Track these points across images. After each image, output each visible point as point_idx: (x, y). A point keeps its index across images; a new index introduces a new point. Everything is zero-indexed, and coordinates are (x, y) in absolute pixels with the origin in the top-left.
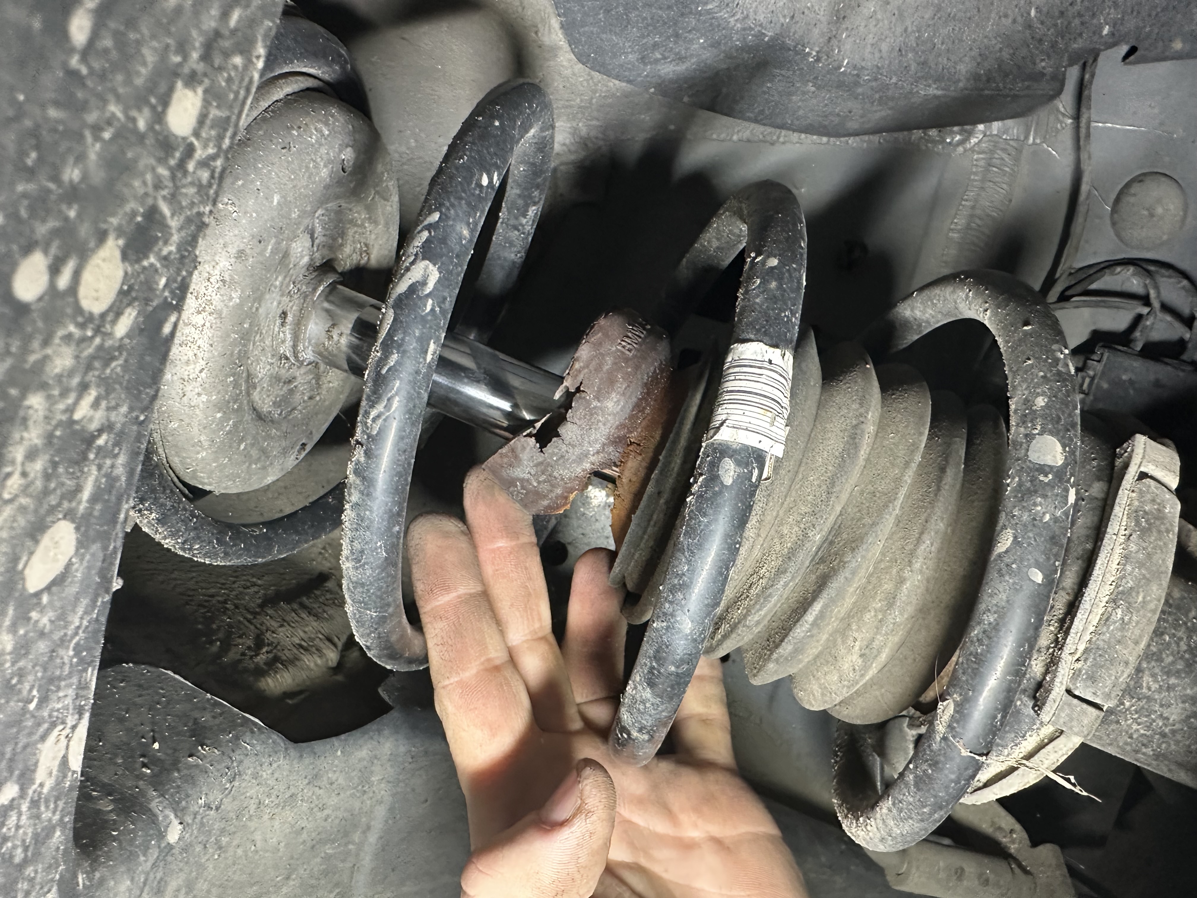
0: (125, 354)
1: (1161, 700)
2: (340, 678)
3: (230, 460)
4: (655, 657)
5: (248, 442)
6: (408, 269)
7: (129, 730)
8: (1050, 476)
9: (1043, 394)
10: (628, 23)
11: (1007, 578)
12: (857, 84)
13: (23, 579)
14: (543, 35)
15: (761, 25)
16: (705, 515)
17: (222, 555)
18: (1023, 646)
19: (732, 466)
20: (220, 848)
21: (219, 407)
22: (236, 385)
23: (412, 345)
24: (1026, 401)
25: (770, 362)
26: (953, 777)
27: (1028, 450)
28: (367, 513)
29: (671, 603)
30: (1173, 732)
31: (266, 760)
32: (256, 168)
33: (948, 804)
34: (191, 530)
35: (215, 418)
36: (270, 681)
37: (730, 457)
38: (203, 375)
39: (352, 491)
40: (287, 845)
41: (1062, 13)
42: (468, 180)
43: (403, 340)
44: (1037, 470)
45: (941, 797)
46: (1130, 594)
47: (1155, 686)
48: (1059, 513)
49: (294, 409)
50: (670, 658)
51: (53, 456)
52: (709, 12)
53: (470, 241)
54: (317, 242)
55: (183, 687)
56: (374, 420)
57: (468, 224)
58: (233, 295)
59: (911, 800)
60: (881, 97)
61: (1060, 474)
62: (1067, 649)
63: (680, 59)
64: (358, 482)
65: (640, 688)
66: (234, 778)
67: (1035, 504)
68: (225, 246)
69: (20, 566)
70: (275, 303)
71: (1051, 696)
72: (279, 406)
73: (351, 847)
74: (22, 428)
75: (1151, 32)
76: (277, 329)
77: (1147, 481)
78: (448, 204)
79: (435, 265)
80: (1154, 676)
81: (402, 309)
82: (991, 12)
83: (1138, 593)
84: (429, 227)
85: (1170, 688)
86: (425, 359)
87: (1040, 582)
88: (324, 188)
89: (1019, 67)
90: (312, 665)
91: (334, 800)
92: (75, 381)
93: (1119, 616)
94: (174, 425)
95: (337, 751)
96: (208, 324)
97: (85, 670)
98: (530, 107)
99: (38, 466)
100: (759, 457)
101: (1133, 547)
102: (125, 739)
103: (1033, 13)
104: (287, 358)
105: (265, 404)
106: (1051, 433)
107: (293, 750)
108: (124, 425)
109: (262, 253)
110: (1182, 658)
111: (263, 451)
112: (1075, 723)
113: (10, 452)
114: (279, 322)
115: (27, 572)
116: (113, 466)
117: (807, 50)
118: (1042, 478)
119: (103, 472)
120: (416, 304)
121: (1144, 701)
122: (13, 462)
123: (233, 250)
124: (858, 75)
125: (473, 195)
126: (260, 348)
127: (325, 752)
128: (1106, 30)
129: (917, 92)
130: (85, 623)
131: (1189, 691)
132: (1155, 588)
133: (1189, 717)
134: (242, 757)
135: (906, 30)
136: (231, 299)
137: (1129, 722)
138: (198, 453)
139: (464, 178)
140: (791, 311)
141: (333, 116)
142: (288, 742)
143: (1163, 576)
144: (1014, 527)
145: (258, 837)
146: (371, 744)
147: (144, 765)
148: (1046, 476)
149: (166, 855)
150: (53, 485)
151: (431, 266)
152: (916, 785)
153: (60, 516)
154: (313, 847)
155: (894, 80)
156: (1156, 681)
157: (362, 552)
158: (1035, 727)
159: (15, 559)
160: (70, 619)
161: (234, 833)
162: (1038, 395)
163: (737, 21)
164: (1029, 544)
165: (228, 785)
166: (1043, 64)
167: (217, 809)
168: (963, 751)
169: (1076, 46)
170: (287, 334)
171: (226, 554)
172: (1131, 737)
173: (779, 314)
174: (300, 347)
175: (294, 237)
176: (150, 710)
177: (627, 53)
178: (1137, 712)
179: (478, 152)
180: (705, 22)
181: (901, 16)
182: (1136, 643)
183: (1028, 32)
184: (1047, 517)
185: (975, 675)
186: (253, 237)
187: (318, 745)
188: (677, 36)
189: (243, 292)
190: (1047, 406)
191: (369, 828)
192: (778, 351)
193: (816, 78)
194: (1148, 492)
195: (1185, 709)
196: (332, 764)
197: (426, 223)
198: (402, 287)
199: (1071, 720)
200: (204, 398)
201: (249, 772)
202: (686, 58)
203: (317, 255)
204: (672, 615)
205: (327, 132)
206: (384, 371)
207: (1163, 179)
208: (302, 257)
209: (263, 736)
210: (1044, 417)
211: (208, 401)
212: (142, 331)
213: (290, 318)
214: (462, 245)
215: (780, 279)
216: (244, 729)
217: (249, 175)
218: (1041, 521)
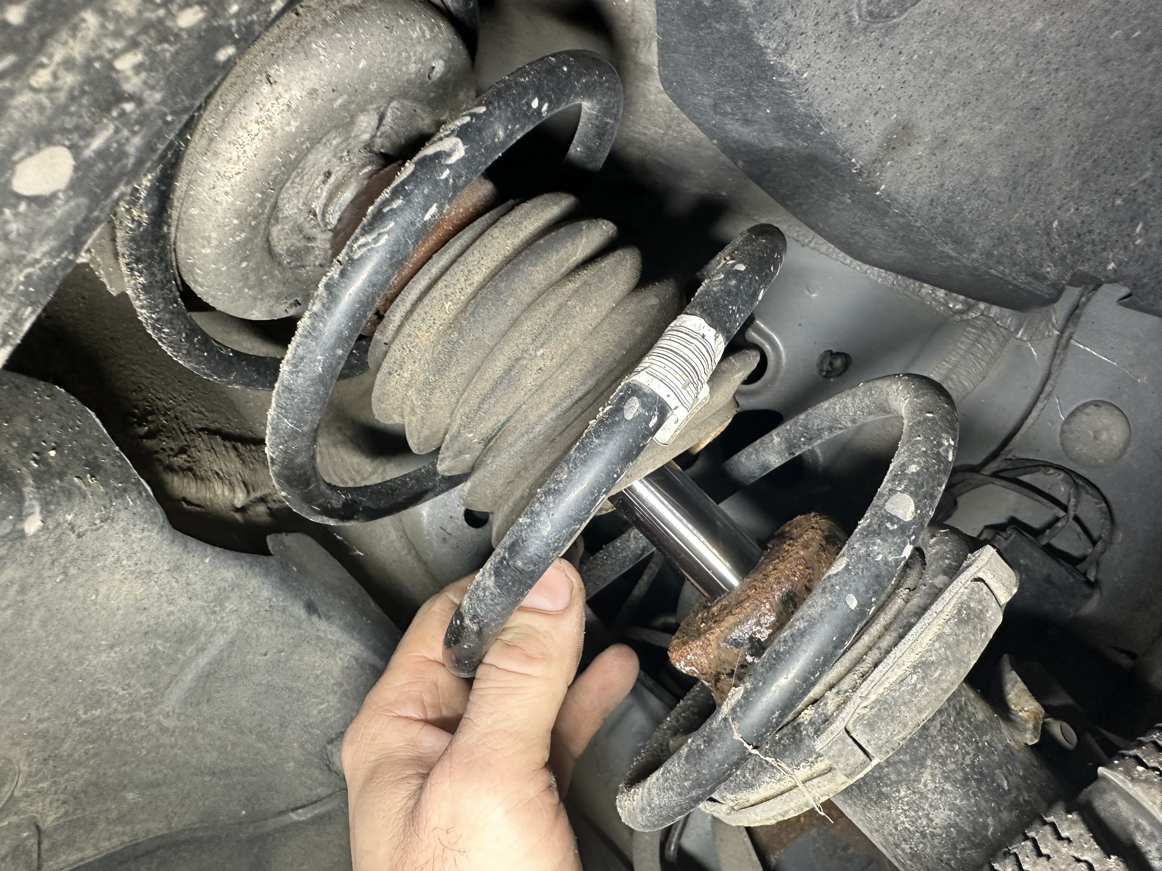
0: (179, 45)
1: (932, 801)
2: (238, 516)
3: (228, 270)
4: (509, 549)
5: (251, 264)
6: (441, 139)
7: (34, 430)
8: (896, 527)
9: (919, 463)
10: (712, 66)
11: (828, 595)
12: (886, 214)
13: (13, 173)
14: (641, 51)
15: (820, 118)
16: (598, 437)
17: (184, 352)
18: (819, 658)
19: (638, 405)
20: (65, 573)
21: (240, 214)
22: (262, 204)
23: (418, 199)
24: (903, 465)
25: (703, 336)
26: (719, 757)
27: (886, 501)
28: (321, 324)
29: (541, 503)
30: (933, 835)
31: (140, 524)
32: (357, 30)
33: (707, 785)
34: (167, 312)
35: (231, 221)
36: (176, 479)
37: (638, 397)
38: (238, 177)
39: (317, 301)
40: (125, 615)
41: (1079, 235)
42: (521, 96)
43: (412, 191)
44: (888, 518)
45: (704, 774)
46: (929, 668)
47: (931, 785)
48: (891, 558)
49: (303, 266)
50: (522, 554)
51: (84, 83)
52: (781, 85)
53: (503, 143)
54: (382, 129)
55: (98, 429)
56: (360, 247)
57: (506, 128)
58: (292, 123)
59: (678, 771)
60: (904, 236)
61: (904, 528)
62: (858, 693)
63: (746, 120)
64: (324, 295)
65: (487, 575)
66: (106, 520)
67: (874, 544)
68: (303, 78)
69: (16, 157)
70: (325, 159)
71: (831, 728)
72: (291, 256)
73: (180, 656)
74: (71, 33)
75: (1147, 284)
76: (317, 183)
77: (981, 584)
78: (496, 104)
79: (464, 144)
80: (933, 775)
81: (422, 167)
82: (1020, 206)
83: (937, 669)
84: (472, 115)
85: (943, 792)
86: (423, 216)
87: (853, 608)
88: (407, 80)
89: (1028, 263)
90: (219, 492)
91: (183, 601)
92: (130, 32)
93: (913, 681)
94: (194, 211)
95: (206, 557)
96: (260, 136)
97: (26, 306)
98: (600, 76)
99: (69, 79)
100: (663, 411)
101: (947, 630)
102: (28, 433)
103: (1055, 224)
104: (315, 215)
105: (280, 247)
106: (911, 494)
107: (168, 532)
108: (152, 110)
109: (332, 101)
110: (963, 770)
111: (261, 282)
112: (842, 760)
113: (52, 46)
114: (321, 177)
115: (19, 167)
116: (127, 139)
117: (853, 160)
118: (888, 525)
119: (118, 137)
120: (435, 167)
121: (918, 796)
122: (51, 57)
123: (309, 85)
124: (889, 205)
125: (520, 109)
126: (296, 190)
127: (195, 551)
128: (1111, 266)
129: (935, 245)
130: (45, 262)
131: (958, 802)
132: (952, 671)
133: (950, 826)
134: (121, 507)
135: (942, 185)
136: (289, 124)
137: (899, 811)
138: (204, 247)
139: (519, 94)
140: (739, 309)
141: (439, 27)
142: (167, 522)
143: (964, 666)
144: (850, 557)
145: (103, 590)
146: (238, 570)
147: (34, 459)
148: (892, 525)
149: (17, 539)
150: (73, 109)
151: (461, 144)
152: (687, 758)
153: (67, 143)
154: (146, 633)
155: (918, 224)
156: (933, 781)
157: (302, 359)
158: (810, 760)
159: (14, 147)
160: (35, 244)
161: (84, 571)
162: (914, 463)
163: (801, 104)
164: (857, 574)
165: (98, 522)
166: (1048, 269)
167: (79, 536)
168: (736, 734)
169: (1081, 268)
170: (324, 192)
171: (189, 353)
172: (896, 829)
173: (727, 305)
174: (331, 209)
175: (363, 110)
176: (61, 428)
177: (704, 95)
178: (908, 804)
179: (539, 80)
180: (775, 93)
181: (942, 174)
182: (920, 712)
183: (1045, 238)
184: (880, 558)
185: (771, 669)
186: (330, 83)
187: (193, 543)
188: (749, 96)
189: (302, 124)
190: (918, 474)
191: (203, 649)
192: (713, 331)
193: (854, 191)
194: (978, 593)
195: (949, 816)
196: (197, 566)
197: (472, 111)
198: (429, 150)
199: (841, 755)
200: (230, 199)
201: (122, 524)
202: (751, 121)
203: (378, 141)
204: (538, 514)
205: (428, 36)
206: (385, 210)
207: (1116, 412)
208: (364, 132)
209: (148, 503)
210: (910, 480)
211: (233, 204)
212: (200, 37)
213: (332, 179)
214: (493, 142)
215: (740, 281)
216: (134, 488)
217: (348, 33)
218: (873, 558)
